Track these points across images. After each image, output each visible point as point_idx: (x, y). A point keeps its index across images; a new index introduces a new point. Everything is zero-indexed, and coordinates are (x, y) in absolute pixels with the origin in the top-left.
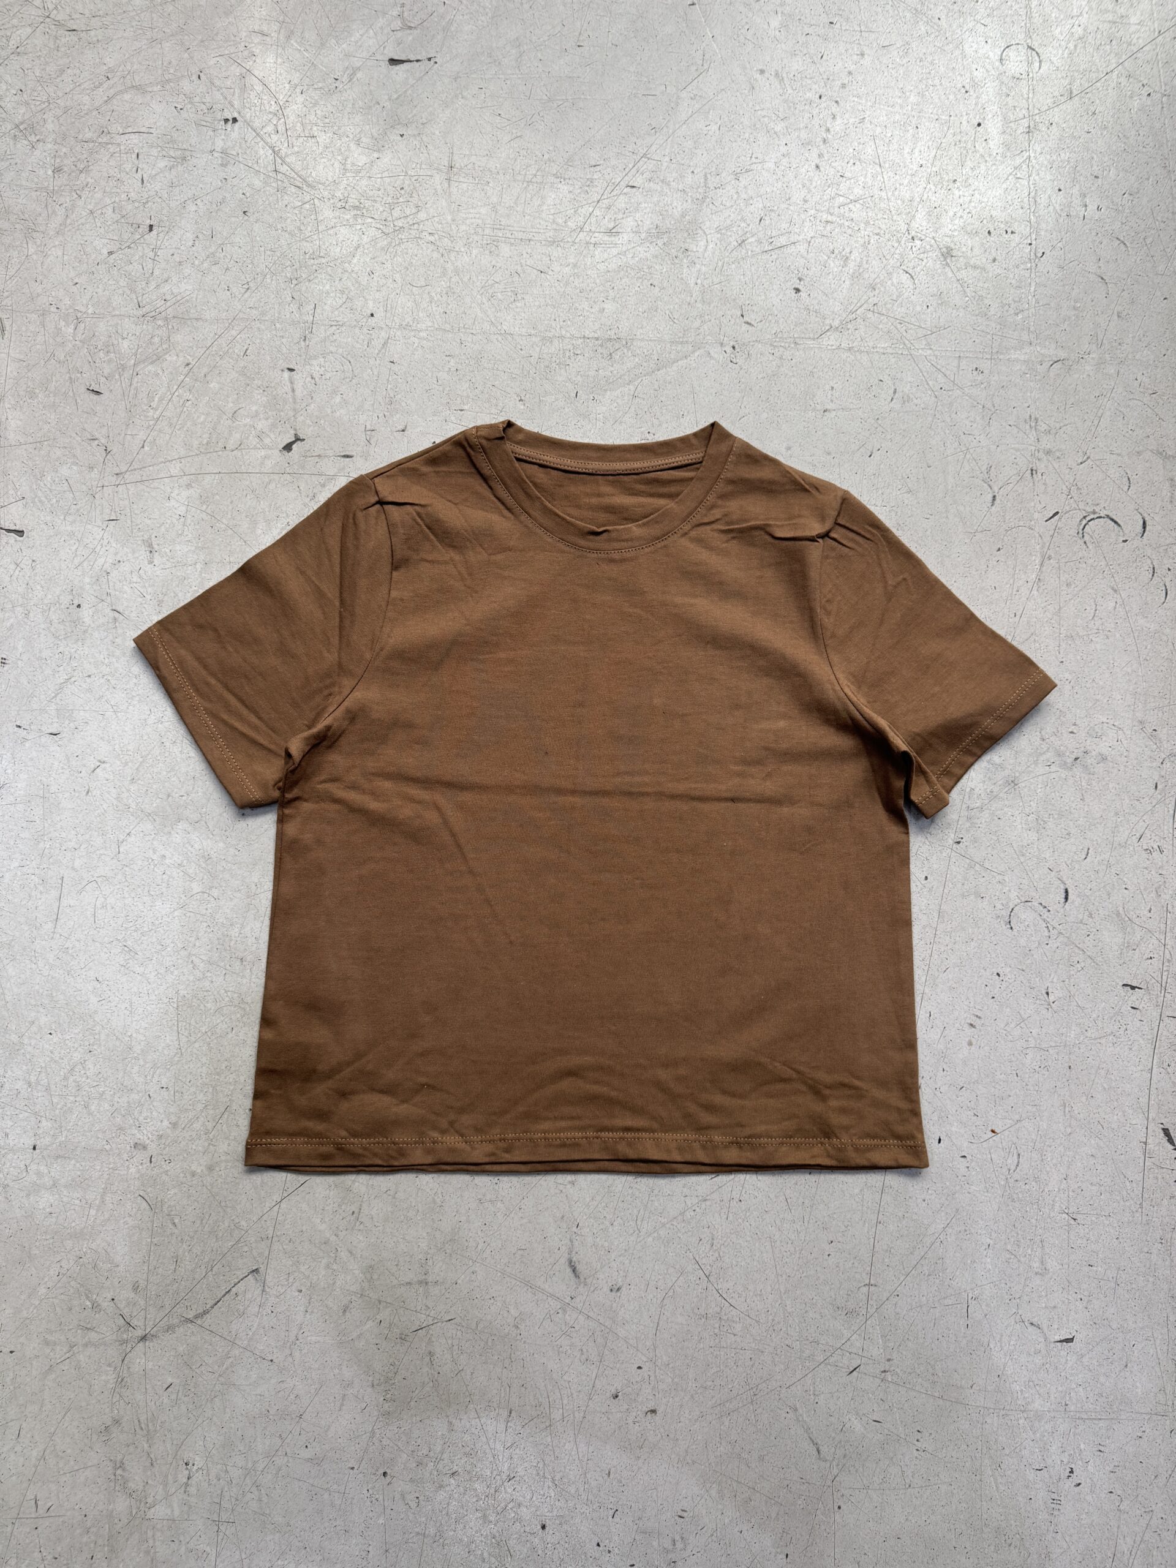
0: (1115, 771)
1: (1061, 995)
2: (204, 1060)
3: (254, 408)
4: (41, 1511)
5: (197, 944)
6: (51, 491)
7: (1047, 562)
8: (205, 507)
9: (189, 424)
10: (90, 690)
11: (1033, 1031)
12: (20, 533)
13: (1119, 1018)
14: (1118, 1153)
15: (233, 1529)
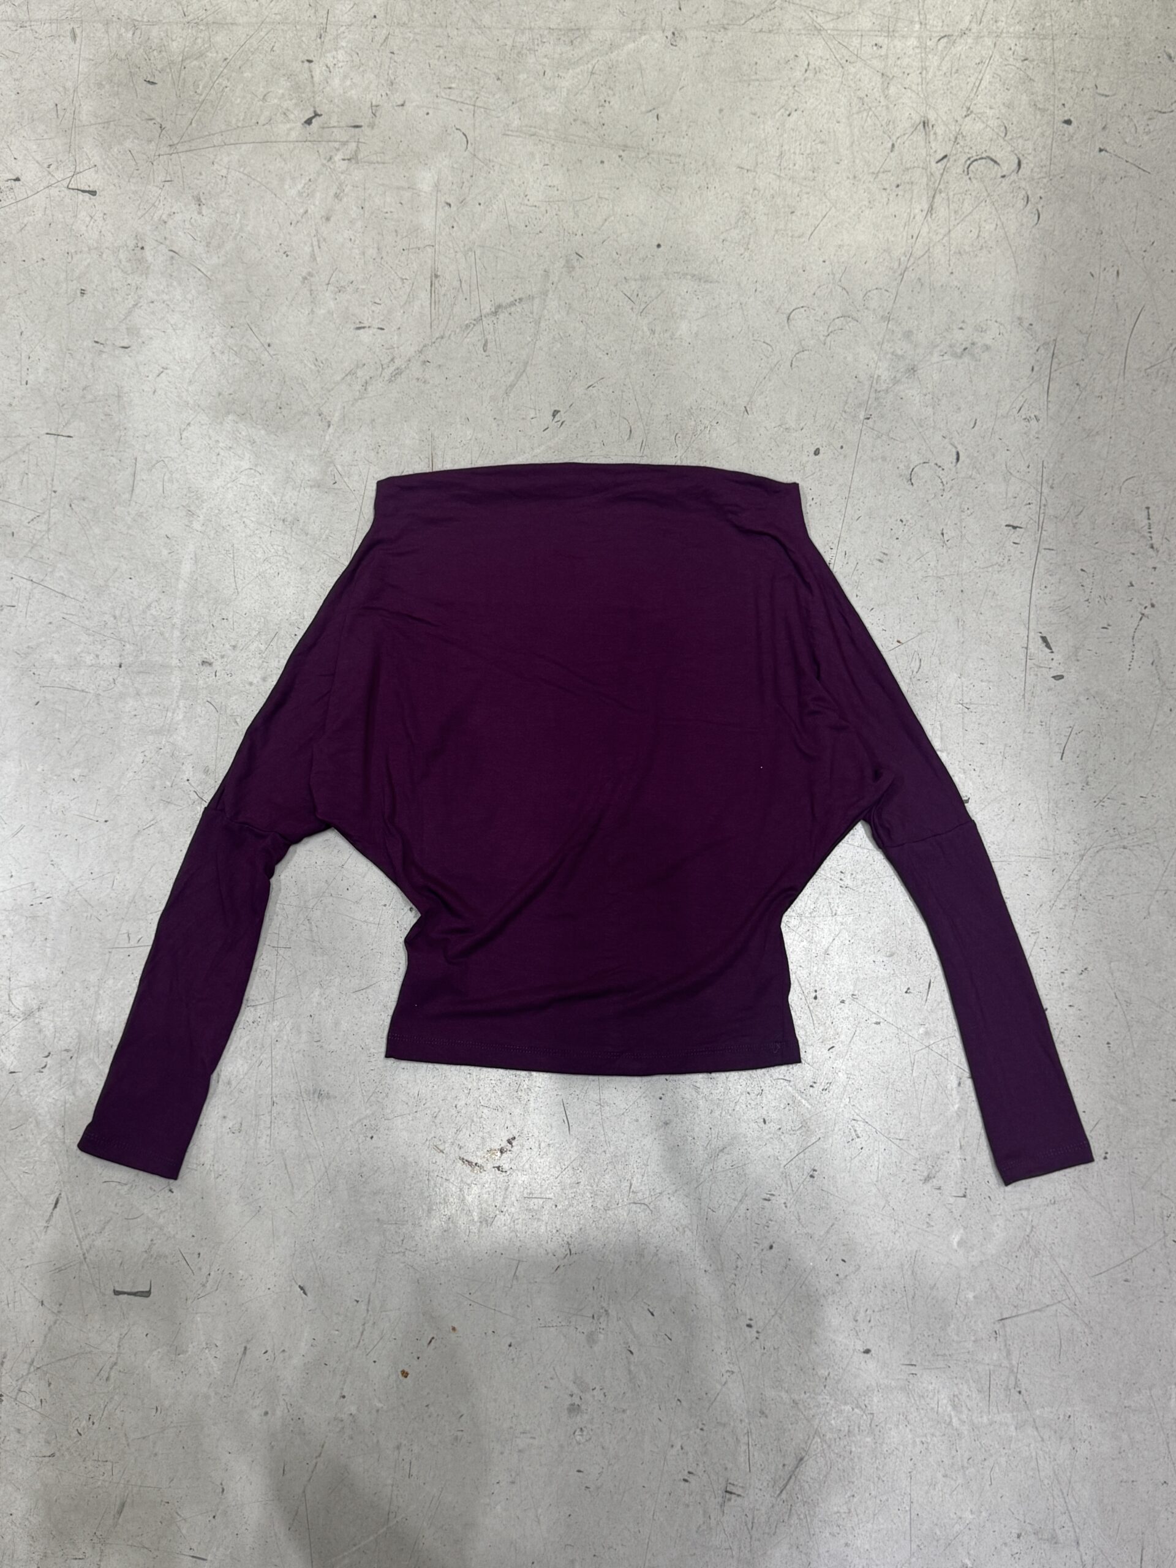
0: (998, 358)
1: (953, 534)
2: (256, 597)
3: (281, 91)
4: (133, 942)
5: (247, 508)
6: (117, 160)
7: (937, 196)
8: (242, 170)
9: (228, 105)
10: (153, 313)
11: (932, 564)
12: (93, 193)
13: (1003, 551)
14: (1004, 656)
15: (289, 954)
